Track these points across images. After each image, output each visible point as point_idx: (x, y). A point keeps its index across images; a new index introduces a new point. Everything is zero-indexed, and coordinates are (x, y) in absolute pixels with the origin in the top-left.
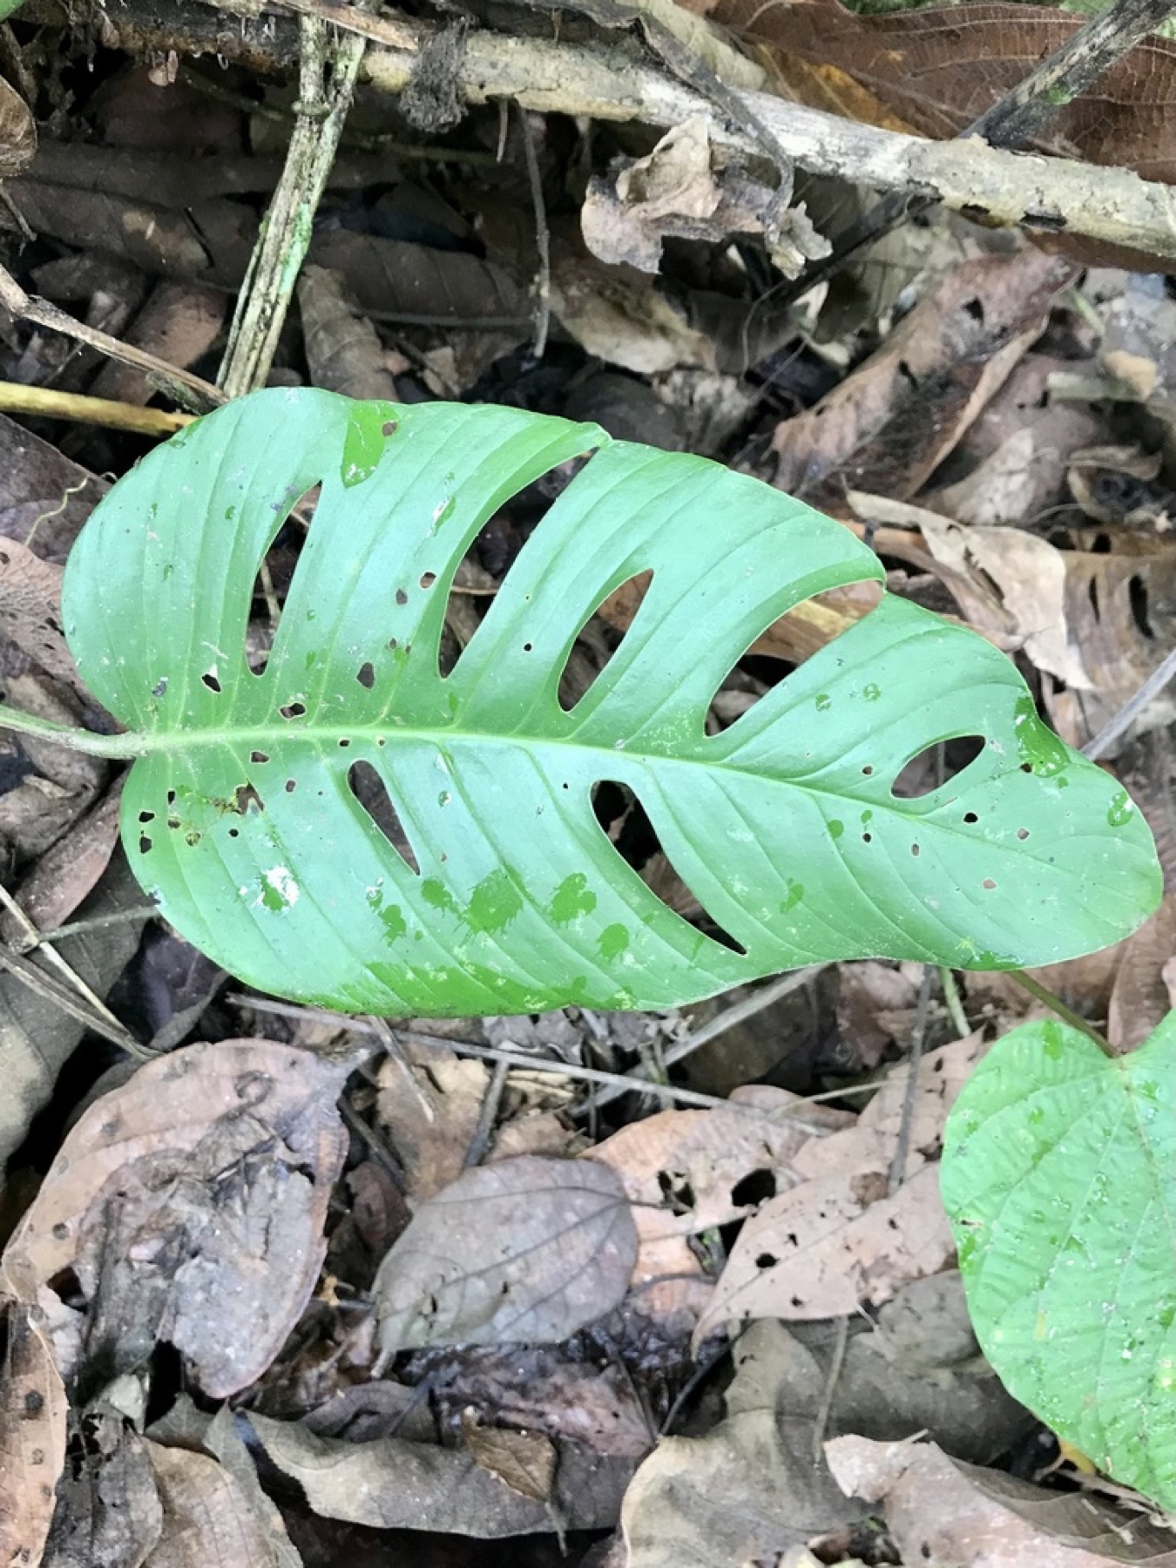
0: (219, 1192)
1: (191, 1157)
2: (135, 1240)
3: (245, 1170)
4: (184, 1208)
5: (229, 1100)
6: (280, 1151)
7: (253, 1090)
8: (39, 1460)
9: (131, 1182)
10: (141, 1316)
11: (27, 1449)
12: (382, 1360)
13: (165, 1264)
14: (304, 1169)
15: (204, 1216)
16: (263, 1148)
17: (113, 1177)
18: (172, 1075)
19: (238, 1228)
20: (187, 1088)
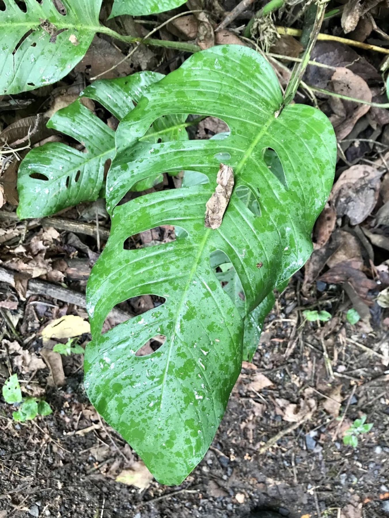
0: (357, 191)
1: (354, 184)
2: (342, 197)
3: (362, 188)
4: (351, 193)
5: (362, 175)
6: (369, 185)
7: (366, 174)
8: (329, 227)
9: (345, 187)
10: (341, 210)
11: (328, 225)
12: (377, 226)
13: (347, 202)
14: (373, 189)
15: (354, 195)
16: (366, 185)
17: (342, 186)
18: (355, 169)
19: (361, 198)
20: (356, 172)
